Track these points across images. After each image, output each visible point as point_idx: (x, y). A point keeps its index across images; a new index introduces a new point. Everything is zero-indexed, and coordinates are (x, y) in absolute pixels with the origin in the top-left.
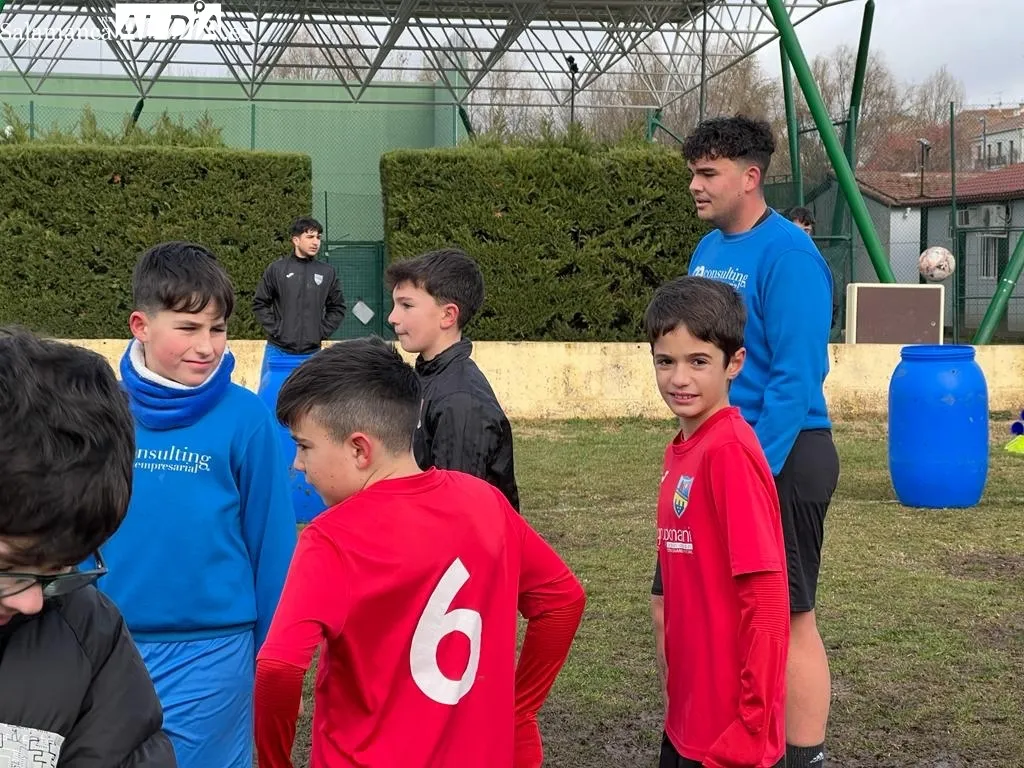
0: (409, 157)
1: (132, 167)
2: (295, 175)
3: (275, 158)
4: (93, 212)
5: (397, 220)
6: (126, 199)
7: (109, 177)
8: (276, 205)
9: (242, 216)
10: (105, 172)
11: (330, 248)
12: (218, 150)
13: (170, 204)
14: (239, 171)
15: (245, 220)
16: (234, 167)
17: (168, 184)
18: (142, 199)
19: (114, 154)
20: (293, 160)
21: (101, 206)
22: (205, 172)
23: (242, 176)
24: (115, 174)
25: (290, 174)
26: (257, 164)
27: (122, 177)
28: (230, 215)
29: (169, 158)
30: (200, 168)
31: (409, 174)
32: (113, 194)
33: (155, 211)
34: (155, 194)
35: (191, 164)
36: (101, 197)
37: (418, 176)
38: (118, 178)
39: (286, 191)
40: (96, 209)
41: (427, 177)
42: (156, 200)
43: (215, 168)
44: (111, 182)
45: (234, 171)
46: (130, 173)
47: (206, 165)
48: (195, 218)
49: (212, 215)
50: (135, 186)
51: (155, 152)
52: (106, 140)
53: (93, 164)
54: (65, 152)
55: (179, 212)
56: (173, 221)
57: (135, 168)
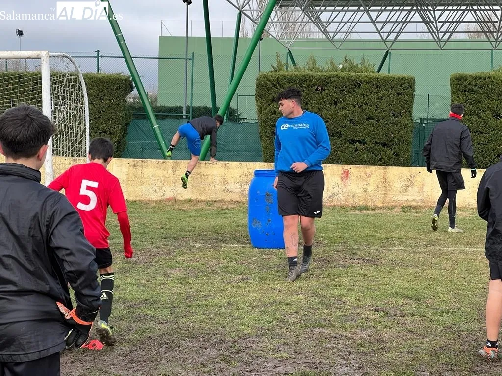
0: (461, 77)
1: (326, 83)
2: (403, 86)
3: (394, 78)
4: (307, 104)
6: (323, 98)
7: (315, 88)
8: (393, 101)
9: (376, 106)
10: (314, 85)
11: (425, 122)
12: (366, 74)
13: (343, 100)
14: (376, 84)
15: (378, 108)
16: (374, 82)
17: (342, 90)
18: (329, 98)
19: (318, 77)
20: (402, 79)
21: (311, 101)
22: (360, 85)
23: (377, 87)
24: (319, 86)
25: (401, 86)
26: (385, 81)
27: (322, 88)
28: (371, 106)
29: (343, 78)
30: (357, 83)
31: (461, 85)
32: (317, 96)
33: (336, 103)
34: (336, 95)
35: (353, 81)
36: (311, 97)
37: (465, 86)
38: (320, 88)
39: (399, 94)
40: (309, 102)
41: (470, 87)
42: (336, 98)
43: (365, 83)
44: (317, 89)
45: (373, 84)
46: (325, 86)
47: (360, 81)
48: (354, 107)
49: (363, 105)
50: (327, 91)
51: (337, 75)
52: (318, 70)
53: (308, 82)
54: (296, 76)
55: (347, 104)
56: (343, 108)
57: (328, 83)
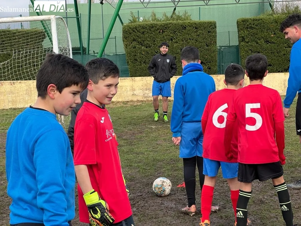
0: (245, 20)
1: (165, 28)
2: (211, 27)
3: (205, 23)
4: (155, 41)
5: (242, 39)
6: (164, 37)
7: (159, 31)
8: (206, 36)
9: (196, 40)
10: (158, 29)
11: (223, 48)
12: (189, 21)
13: (176, 37)
14: (195, 27)
15: (197, 41)
16: (194, 26)
17: (175, 32)
18: (168, 37)
19: (160, 24)
20: (210, 23)
21: (157, 39)
22: (185, 28)
23: (196, 28)
24: (161, 30)
25: (210, 27)
26: (200, 25)
27: (162, 31)
28: (193, 40)
29: (175, 24)
30: (184, 27)
31: (245, 25)
32: (160, 36)
33: (172, 40)
34: (172, 35)
35: (181, 26)
36: (157, 37)
37: (248, 25)
38: (161, 31)
39: (209, 32)
40: (155, 40)
41: (250, 25)
42: (172, 37)
43: (188, 27)
44: (159, 32)
45: (194, 27)
46: (165, 29)
47: (185, 26)
48: (183, 41)
49: (188, 40)
50: (166, 33)
51: (171, 23)
52: (158, 20)
53: (154, 28)
54: (147, 25)
55: (178, 40)
56: (177, 42)
57: (166, 28)
